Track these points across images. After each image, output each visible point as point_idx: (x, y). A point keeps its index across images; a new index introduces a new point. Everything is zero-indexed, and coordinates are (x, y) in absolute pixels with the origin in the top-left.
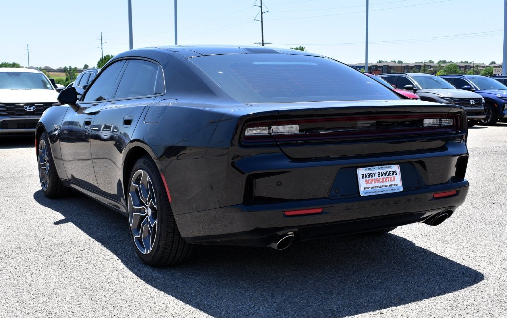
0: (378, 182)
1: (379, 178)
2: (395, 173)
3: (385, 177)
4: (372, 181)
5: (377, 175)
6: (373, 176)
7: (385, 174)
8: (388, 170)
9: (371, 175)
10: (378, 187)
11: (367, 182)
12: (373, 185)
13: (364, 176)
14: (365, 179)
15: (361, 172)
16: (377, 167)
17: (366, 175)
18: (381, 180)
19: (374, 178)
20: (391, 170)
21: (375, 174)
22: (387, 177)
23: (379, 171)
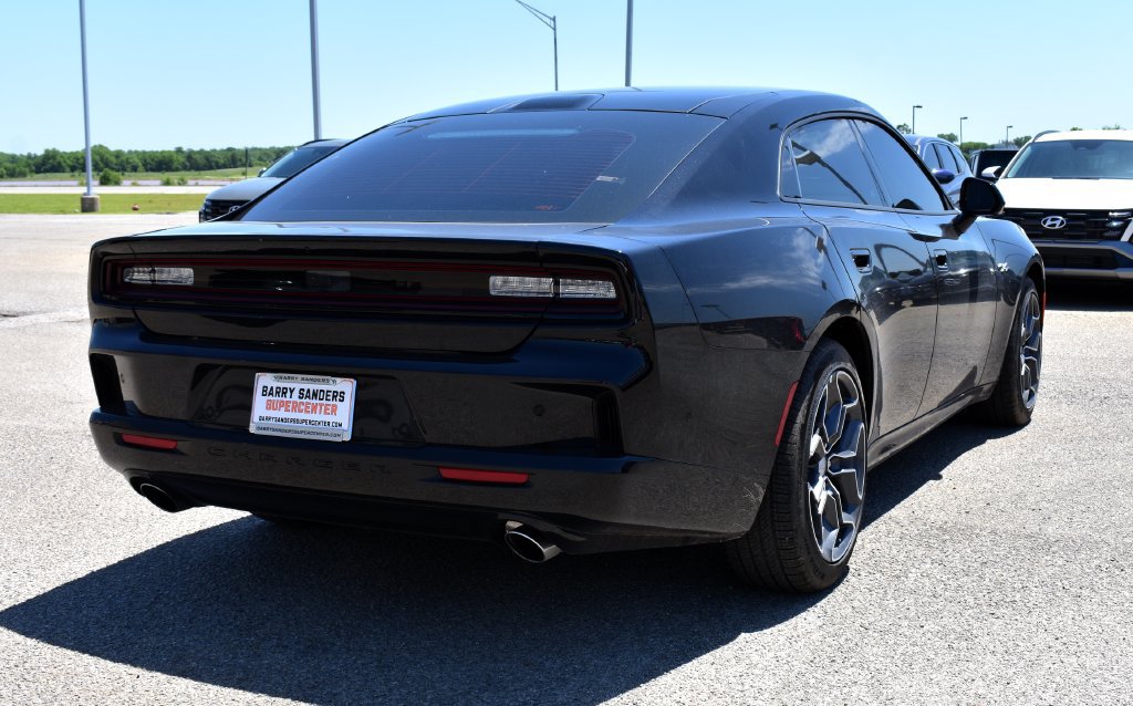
0: (294, 409)
1: (299, 401)
2: (339, 396)
3: (314, 401)
4: (282, 404)
5: (296, 393)
6: (288, 394)
7: (315, 395)
8: (325, 387)
9: (284, 392)
10: (293, 420)
11: (269, 406)
12: (282, 414)
13: (265, 391)
14: (267, 398)
15: (264, 380)
16: (300, 376)
17: (272, 388)
18: (303, 407)
19: (288, 398)
20: (332, 388)
21: (292, 391)
22: (318, 401)
23: (303, 386)
